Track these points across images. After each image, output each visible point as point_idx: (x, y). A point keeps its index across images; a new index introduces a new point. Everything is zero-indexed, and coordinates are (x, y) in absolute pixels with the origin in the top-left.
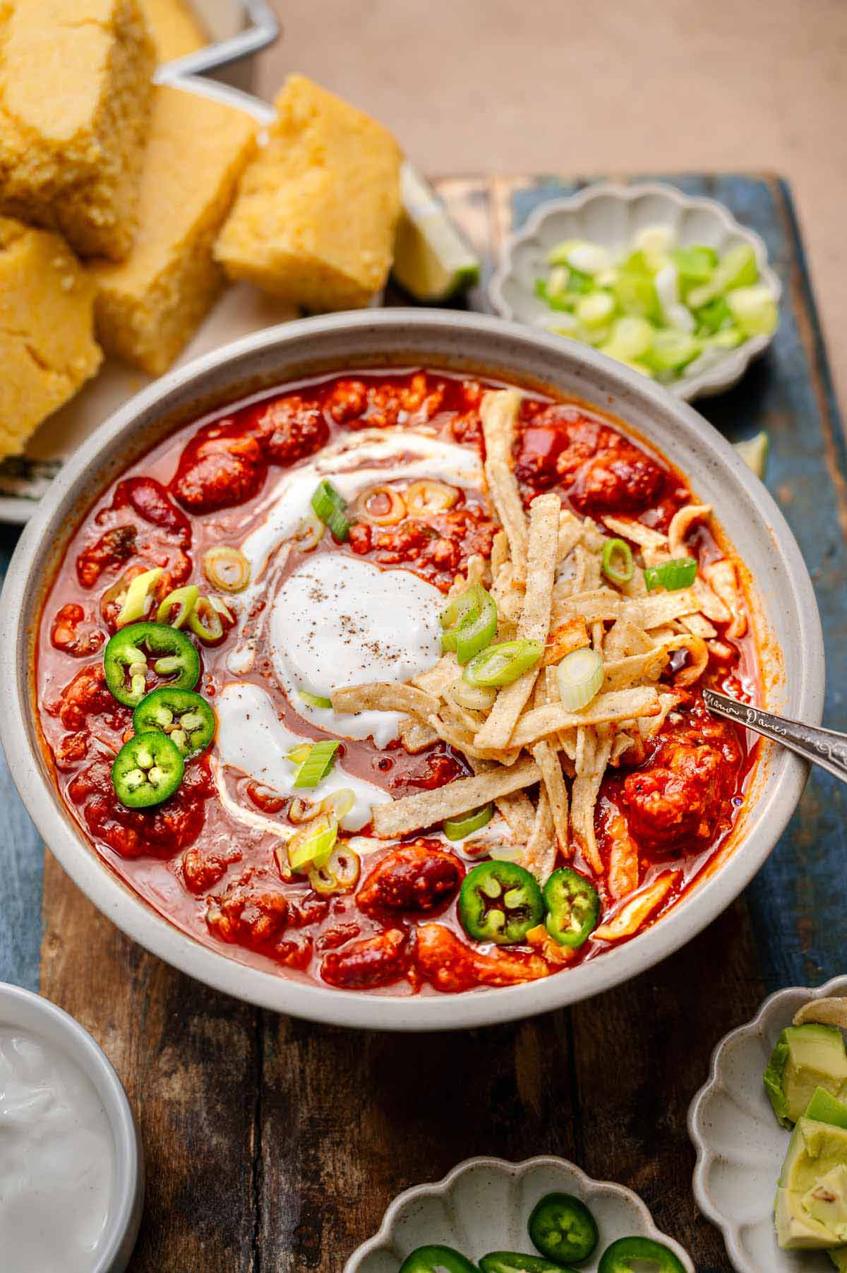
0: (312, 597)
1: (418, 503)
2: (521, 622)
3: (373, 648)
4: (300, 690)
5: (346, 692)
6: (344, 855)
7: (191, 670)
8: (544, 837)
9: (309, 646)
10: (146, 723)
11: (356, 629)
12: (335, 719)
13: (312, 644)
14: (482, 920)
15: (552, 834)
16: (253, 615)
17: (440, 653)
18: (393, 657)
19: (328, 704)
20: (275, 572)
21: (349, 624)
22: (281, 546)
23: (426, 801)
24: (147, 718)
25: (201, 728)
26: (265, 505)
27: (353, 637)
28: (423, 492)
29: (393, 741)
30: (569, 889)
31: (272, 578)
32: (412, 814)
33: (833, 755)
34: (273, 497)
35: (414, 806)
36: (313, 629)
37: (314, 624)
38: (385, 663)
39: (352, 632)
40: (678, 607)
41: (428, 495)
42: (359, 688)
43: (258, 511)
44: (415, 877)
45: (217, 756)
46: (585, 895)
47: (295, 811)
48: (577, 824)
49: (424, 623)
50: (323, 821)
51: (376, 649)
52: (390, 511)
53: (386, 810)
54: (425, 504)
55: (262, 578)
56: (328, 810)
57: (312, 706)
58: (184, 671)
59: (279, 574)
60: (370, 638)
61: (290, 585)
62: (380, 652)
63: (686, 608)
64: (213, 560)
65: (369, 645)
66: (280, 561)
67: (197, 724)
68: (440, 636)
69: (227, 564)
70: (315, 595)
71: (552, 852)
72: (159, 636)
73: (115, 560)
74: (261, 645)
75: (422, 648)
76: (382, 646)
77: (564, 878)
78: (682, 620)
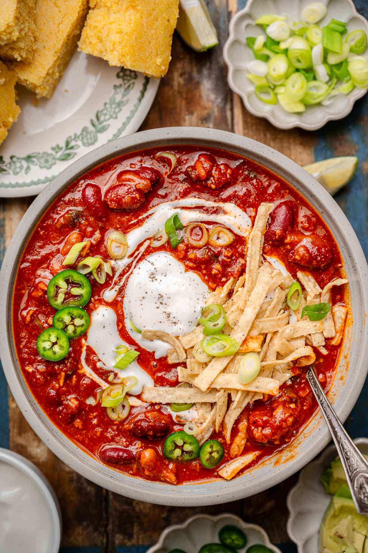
0: (150, 277)
1: (215, 237)
2: (235, 328)
3: (168, 315)
4: (131, 320)
5: (149, 332)
6: (125, 404)
7: (86, 297)
8: (211, 423)
9: (141, 303)
10: (58, 321)
11: (164, 303)
12: (142, 340)
13: (142, 302)
14: (172, 452)
15: (214, 423)
16: (122, 275)
17: (196, 325)
18: (175, 323)
19: (140, 332)
20: (139, 254)
21: (161, 299)
22: (145, 241)
23: (167, 392)
24: (60, 318)
25: (82, 325)
26: (145, 215)
27: (161, 306)
28: (219, 233)
29: (163, 357)
30: (212, 449)
31: (136, 257)
32: (159, 395)
33: (342, 445)
34: (149, 212)
35: (161, 393)
36: (144, 295)
37: (146, 293)
38: (170, 324)
39: (162, 303)
40: (312, 329)
41: (221, 235)
42: (155, 332)
43: (140, 218)
44: (149, 430)
45: (86, 340)
46: (218, 452)
47: (111, 378)
48: (226, 421)
49: (194, 309)
50: (120, 387)
51: (169, 315)
52: (200, 239)
53: (149, 390)
54: (218, 238)
55: (131, 256)
56: (124, 383)
57: (133, 330)
58: (82, 297)
59: (140, 255)
60: (168, 310)
61: (143, 264)
62: (170, 318)
63: (316, 330)
64: (112, 241)
65: (167, 313)
66: (142, 249)
67: (81, 324)
68: (199, 318)
69: (118, 245)
70: (152, 276)
71: (212, 430)
72: (76, 277)
73: (68, 227)
74: (121, 291)
75: (189, 322)
76: (172, 316)
77: (212, 444)
78: (312, 335)
